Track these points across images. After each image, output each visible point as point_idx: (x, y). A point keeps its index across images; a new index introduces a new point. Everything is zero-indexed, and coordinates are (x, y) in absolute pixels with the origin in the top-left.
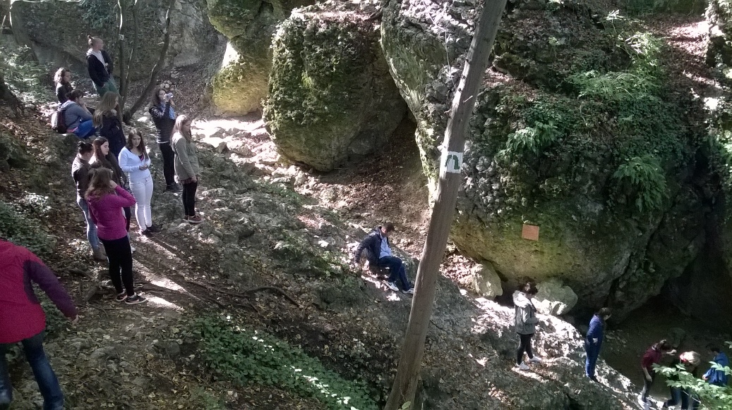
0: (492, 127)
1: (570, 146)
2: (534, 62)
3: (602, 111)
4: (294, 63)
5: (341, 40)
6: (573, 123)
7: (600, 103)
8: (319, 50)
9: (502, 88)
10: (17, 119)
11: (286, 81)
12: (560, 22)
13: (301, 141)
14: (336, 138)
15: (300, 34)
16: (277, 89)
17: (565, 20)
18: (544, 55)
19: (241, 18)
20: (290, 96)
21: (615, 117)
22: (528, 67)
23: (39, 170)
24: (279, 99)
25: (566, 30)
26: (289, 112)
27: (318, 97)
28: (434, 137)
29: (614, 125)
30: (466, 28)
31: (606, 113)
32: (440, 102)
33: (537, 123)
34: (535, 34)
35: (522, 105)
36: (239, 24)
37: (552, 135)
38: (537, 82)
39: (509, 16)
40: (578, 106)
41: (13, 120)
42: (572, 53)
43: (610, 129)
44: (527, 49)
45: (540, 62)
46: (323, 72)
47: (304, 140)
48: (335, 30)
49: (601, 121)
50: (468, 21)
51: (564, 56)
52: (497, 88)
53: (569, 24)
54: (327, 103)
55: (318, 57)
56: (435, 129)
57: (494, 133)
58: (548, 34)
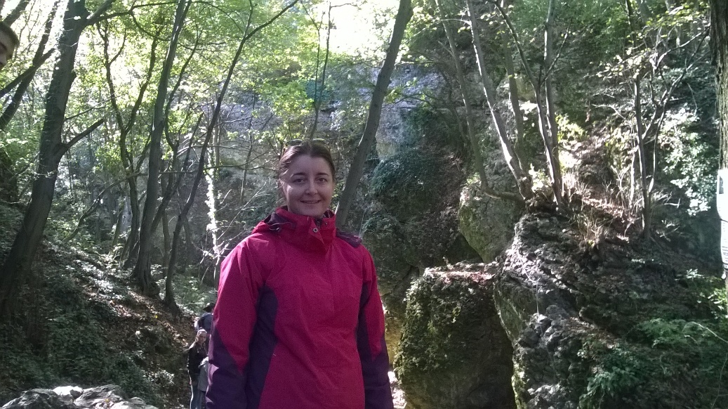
0: (575, 371)
1: (647, 393)
2: (615, 314)
3: (683, 362)
4: (422, 314)
5: (463, 295)
6: (652, 371)
7: (682, 355)
8: (443, 302)
9: (585, 335)
10: (174, 322)
11: (414, 330)
12: (643, 279)
13: (423, 388)
14: (455, 387)
15: (429, 289)
16: (406, 337)
17: (648, 277)
18: (626, 307)
19: (391, 279)
20: (416, 343)
21: (697, 369)
22: (610, 317)
23: (176, 358)
24: (407, 346)
25: (649, 287)
26: (414, 358)
27: (439, 345)
28: (525, 379)
29: (695, 376)
30: (556, 282)
31: (688, 364)
32: (530, 347)
33: (614, 368)
34: (617, 288)
35: (601, 350)
36: (389, 284)
37: (629, 381)
38: (620, 332)
39: (594, 273)
40: (658, 356)
41: (170, 322)
42: (653, 306)
43: (690, 379)
44: (609, 301)
45: (621, 313)
46: (444, 323)
47: (426, 386)
48: (458, 287)
49: (681, 371)
50: (556, 276)
51: (645, 310)
52: (580, 335)
53: (652, 282)
54: (446, 352)
55: (441, 310)
56: (526, 372)
57: (578, 377)
58: (629, 289)
